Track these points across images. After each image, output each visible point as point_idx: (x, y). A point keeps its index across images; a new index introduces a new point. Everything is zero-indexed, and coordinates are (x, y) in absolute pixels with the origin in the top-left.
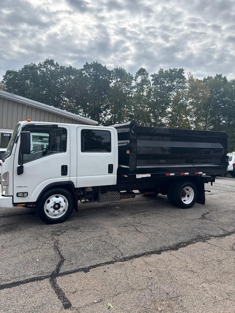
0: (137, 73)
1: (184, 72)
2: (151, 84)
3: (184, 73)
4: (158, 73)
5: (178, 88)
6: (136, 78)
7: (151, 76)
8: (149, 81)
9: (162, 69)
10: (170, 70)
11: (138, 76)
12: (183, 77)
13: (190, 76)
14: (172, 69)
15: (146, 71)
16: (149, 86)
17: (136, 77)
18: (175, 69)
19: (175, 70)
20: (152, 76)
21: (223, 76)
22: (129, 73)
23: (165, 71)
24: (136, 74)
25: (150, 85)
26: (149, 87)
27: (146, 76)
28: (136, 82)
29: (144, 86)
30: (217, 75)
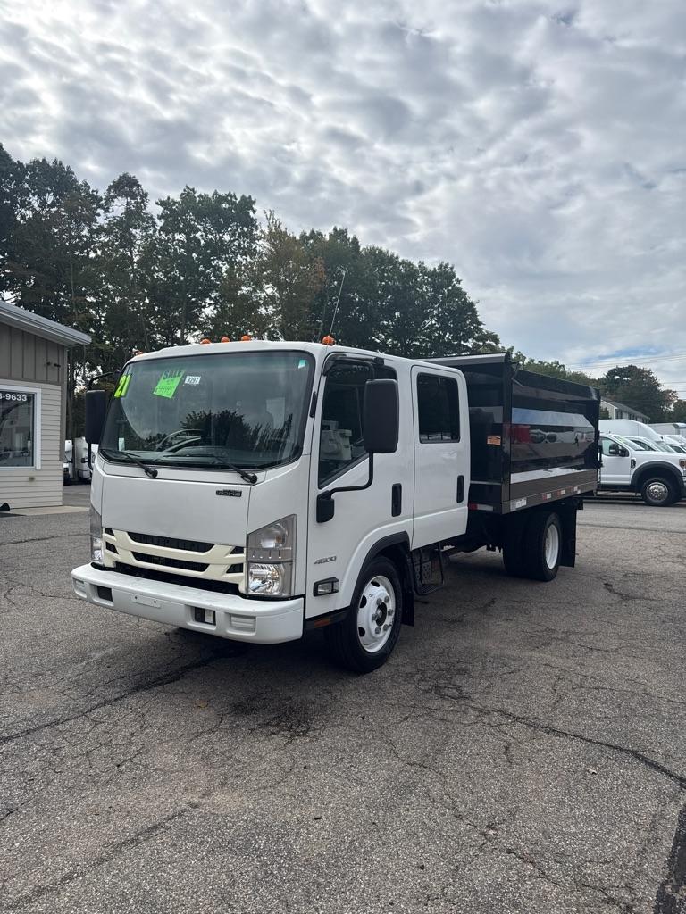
0: (110, 187)
1: (255, 207)
2: (158, 228)
3: (254, 211)
4: (179, 200)
5: (234, 252)
6: (107, 203)
7: (157, 203)
8: (151, 218)
9: (191, 187)
10: (216, 193)
11: (116, 197)
12: (252, 223)
13: (271, 221)
14: (222, 193)
15: (139, 186)
16: (151, 232)
17: (110, 199)
18: (230, 195)
19: (231, 197)
20: (162, 203)
21: (350, 236)
22: (86, 184)
23: (200, 196)
24: (109, 190)
25: (155, 232)
26: (151, 236)
27: (139, 199)
28: (109, 215)
29: (134, 231)
30: (335, 229)
